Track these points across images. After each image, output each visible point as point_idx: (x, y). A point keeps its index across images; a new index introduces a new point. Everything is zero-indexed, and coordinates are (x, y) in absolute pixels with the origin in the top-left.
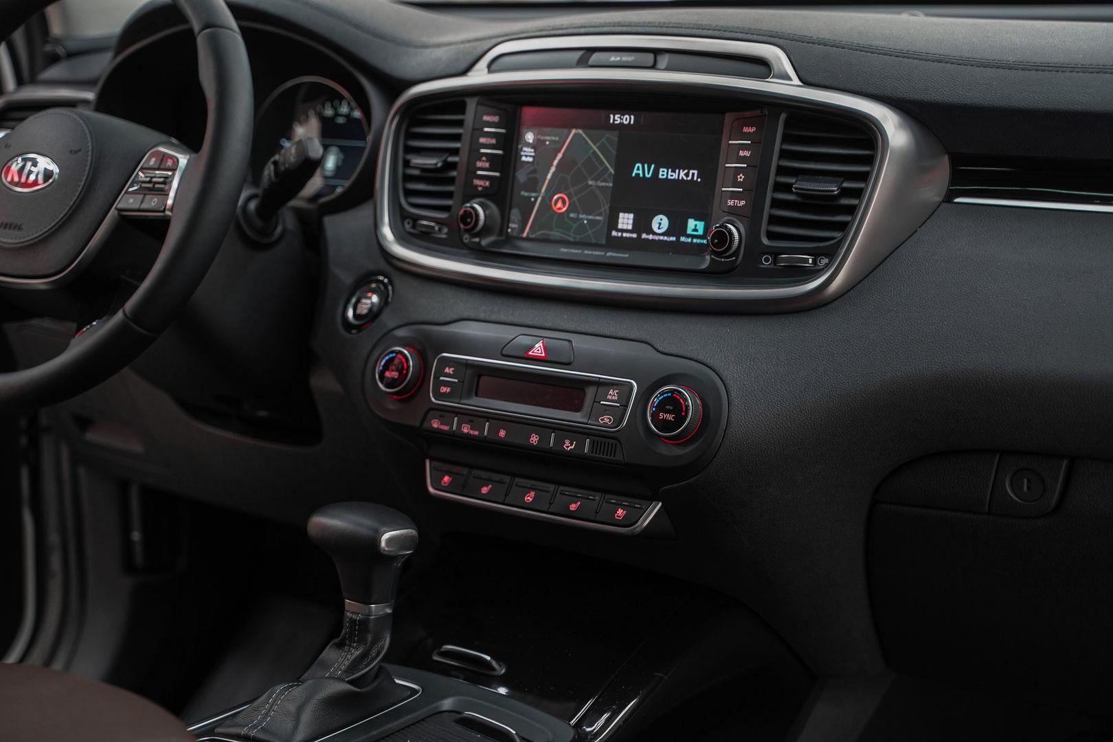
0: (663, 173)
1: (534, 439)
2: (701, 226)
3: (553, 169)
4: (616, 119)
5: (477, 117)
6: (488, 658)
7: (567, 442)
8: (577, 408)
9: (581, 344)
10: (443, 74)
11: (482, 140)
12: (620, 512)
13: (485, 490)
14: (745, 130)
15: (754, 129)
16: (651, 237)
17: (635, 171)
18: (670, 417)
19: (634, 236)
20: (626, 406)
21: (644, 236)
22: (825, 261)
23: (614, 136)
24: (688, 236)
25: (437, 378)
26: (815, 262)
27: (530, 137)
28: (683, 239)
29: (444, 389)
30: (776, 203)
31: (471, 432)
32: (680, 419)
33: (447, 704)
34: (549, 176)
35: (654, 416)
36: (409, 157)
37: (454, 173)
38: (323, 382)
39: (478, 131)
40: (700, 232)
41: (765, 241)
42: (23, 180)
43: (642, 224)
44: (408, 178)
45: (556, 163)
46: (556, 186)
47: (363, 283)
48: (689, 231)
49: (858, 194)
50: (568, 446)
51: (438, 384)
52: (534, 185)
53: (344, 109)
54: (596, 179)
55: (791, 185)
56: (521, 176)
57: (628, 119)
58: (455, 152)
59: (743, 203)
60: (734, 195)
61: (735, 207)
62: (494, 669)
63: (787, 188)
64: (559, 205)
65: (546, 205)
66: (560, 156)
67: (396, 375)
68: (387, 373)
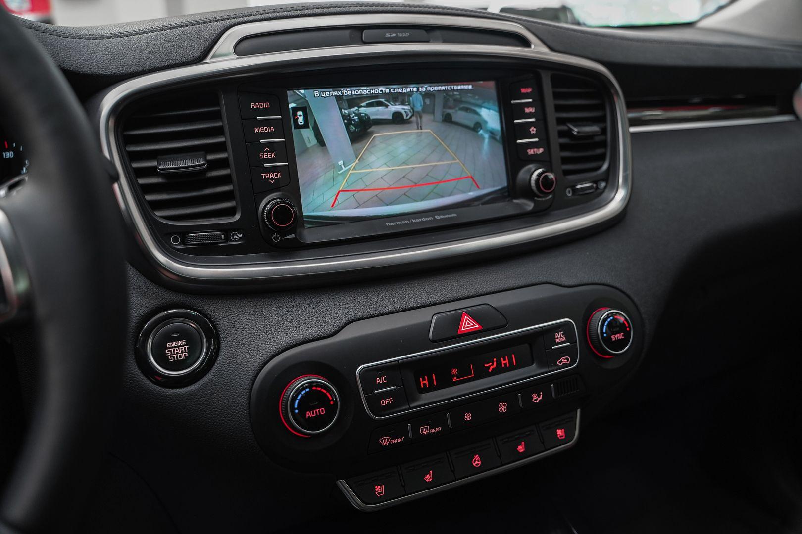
5: (244, 106)
7: (535, 396)
10: (166, 63)
11: (257, 130)
14: (522, 91)
15: (530, 89)
20: (575, 342)
22: (603, 185)
25: (369, 393)
26: (597, 186)
29: (385, 402)
31: (433, 431)
37: (225, 171)
39: (249, 120)
50: (536, 398)
51: (374, 398)
58: (221, 147)
59: (541, 150)
60: (532, 146)
61: (536, 155)
67: (322, 411)
68: (309, 414)
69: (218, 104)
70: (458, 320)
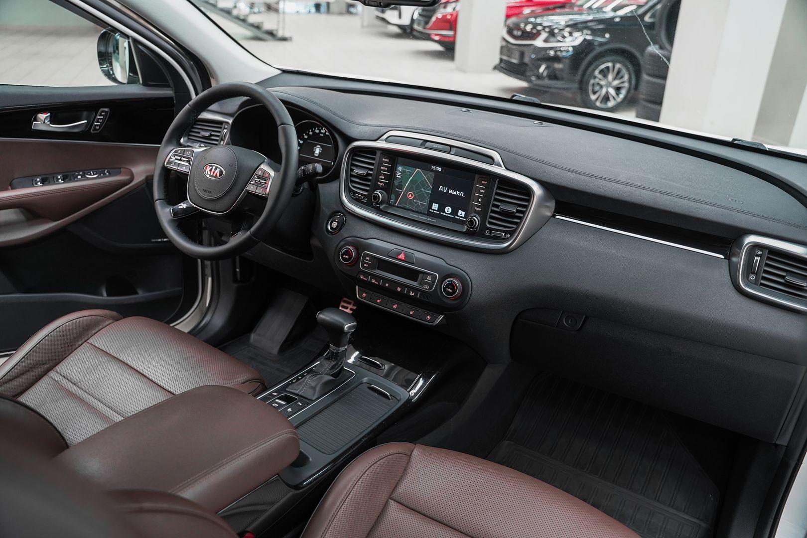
0: (450, 191)
1: (399, 289)
2: (463, 213)
3: (408, 182)
4: (434, 168)
5: (380, 159)
6: (379, 363)
7: (411, 292)
8: (416, 281)
9: (418, 255)
10: (368, 139)
11: (382, 168)
12: (428, 317)
13: (378, 301)
14: (483, 182)
15: (486, 182)
16: (444, 214)
17: (440, 189)
18: (450, 291)
19: (438, 213)
20: (434, 283)
21: (442, 213)
22: (509, 236)
23: (433, 174)
24: (458, 216)
25: (363, 260)
26: (505, 235)
27: (400, 168)
28: (456, 217)
29: (365, 265)
30: (493, 211)
31: (375, 283)
32: (454, 292)
33: (365, 380)
34: (407, 185)
35: (445, 289)
36: (353, 168)
37: (371, 178)
38: (315, 242)
39: (380, 164)
40: (463, 216)
41: (488, 225)
42: (212, 174)
43: (441, 209)
44: (352, 176)
45: (410, 180)
46: (410, 189)
47: (334, 214)
48: (459, 215)
49: (523, 212)
50: (412, 294)
51: (363, 263)
52: (401, 186)
53: (323, 131)
54: (425, 189)
55: (499, 206)
56: (396, 183)
57: (439, 169)
58: (371, 169)
59: (480, 209)
60: (477, 206)
61: (477, 211)
62: (381, 367)
63: (497, 206)
64: (410, 196)
65: (405, 196)
66: (411, 178)
67: (348, 257)
68: (344, 256)
69: (375, 155)
70: (400, 254)
